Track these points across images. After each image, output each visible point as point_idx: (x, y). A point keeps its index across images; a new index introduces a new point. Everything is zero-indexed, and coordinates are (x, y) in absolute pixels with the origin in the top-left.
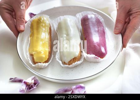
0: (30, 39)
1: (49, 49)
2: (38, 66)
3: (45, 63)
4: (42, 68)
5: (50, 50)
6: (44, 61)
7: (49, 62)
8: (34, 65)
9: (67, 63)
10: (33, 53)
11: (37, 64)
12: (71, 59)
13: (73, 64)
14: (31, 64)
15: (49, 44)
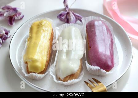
0: (26, 44)
1: (47, 57)
2: (32, 76)
3: (40, 74)
4: (37, 79)
5: (48, 60)
6: (39, 72)
7: (46, 74)
8: (27, 74)
9: (62, 79)
10: (28, 60)
11: (30, 74)
12: (68, 75)
13: (69, 81)
14: (24, 73)
15: (48, 52)
